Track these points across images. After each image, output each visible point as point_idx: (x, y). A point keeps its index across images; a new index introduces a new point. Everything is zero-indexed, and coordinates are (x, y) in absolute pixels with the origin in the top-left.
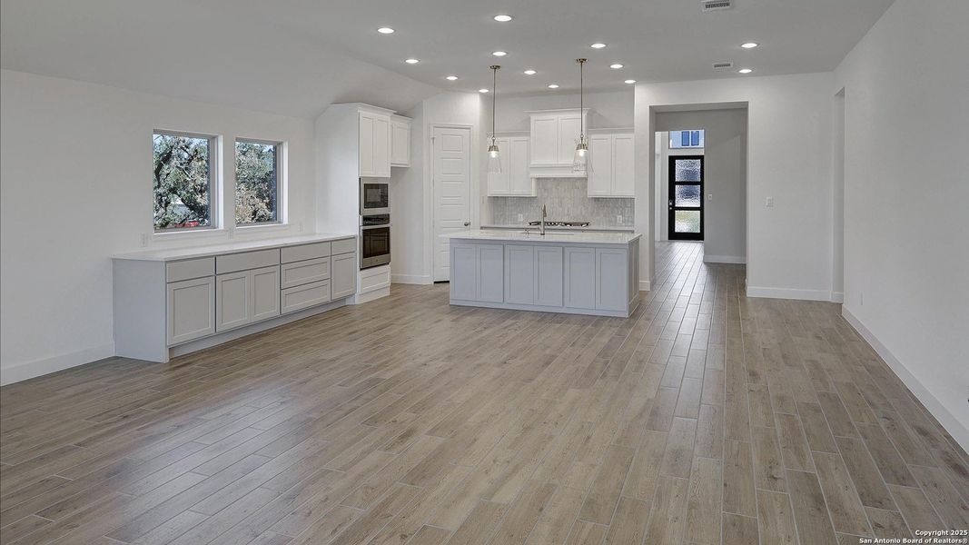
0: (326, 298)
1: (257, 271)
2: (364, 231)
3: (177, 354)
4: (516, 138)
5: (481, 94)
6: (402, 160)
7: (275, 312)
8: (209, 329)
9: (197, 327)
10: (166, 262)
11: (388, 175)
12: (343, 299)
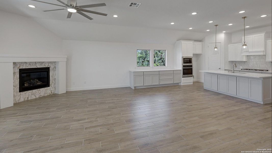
0: (172, 82)
1: (153, 75)
2: (183, 69)
3: (137, 88)
4: (237, 44)
5: (224, 33)
6: (198, 52)
7: (158, 84)
8: (142, 85)
9: (140, 84)
10: (134, 72)
11: (192, 56)
12: (178, 83)
